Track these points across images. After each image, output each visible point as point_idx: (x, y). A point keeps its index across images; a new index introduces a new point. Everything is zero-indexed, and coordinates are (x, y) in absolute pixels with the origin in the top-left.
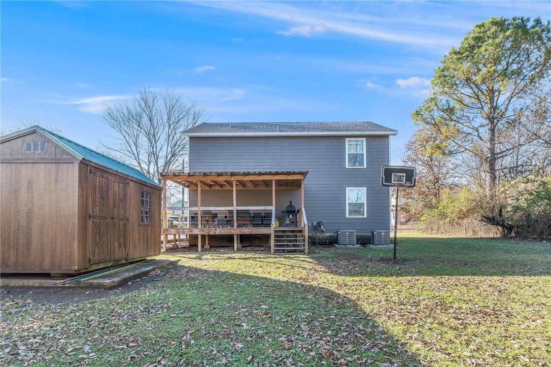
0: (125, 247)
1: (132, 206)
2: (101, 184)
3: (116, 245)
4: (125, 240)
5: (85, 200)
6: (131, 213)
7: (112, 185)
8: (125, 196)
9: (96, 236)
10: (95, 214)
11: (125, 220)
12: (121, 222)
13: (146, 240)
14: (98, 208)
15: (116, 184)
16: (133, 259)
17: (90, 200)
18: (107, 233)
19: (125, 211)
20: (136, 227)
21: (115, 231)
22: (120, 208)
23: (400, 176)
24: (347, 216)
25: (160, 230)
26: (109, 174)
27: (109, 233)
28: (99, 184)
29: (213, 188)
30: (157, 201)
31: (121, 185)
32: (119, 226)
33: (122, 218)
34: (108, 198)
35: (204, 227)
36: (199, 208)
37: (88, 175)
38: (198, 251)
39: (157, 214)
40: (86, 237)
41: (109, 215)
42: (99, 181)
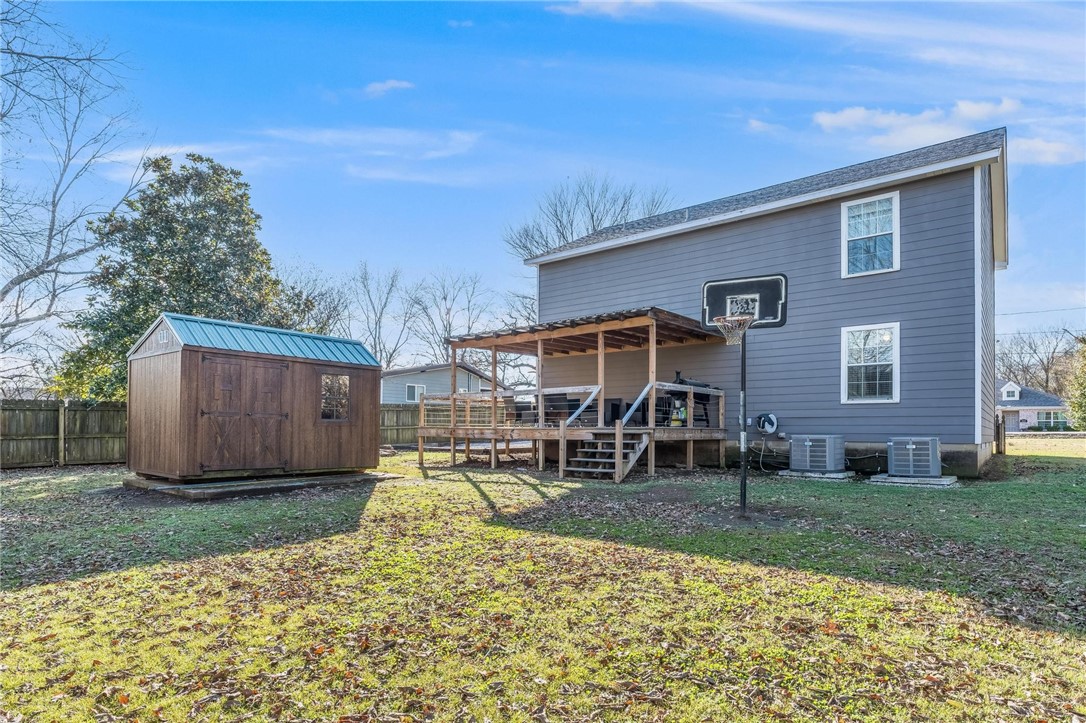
1: (297, 396)
2: (227, 372)
3: (259, 449)
4: (279, 443)
5: (194, 393)
6: (296, 407)
7: (250, 371)
8: (281, 384)
9: (216, 437)
10: (214, 410)
11: (282, 416)
12: (269, 419)
13: (336, 444)
14: (219, 402)
15: (260, 370)
16: (301, 470)
17: (204, 393)
18: (238, 434)
19: (281, 405)
20: (309, 424)
21: (256, 431)
22: (269, 401)
23: (747, 302)
24: (844, 399)
26: (242, 358)
27: (243, 434)
28: (223, 372)
31: (271, 370)
32: (266, 424)
33: (273, 414)
34: (240, 390)
37: (200, 363)
39: (367, 407)
41: (243, 411)
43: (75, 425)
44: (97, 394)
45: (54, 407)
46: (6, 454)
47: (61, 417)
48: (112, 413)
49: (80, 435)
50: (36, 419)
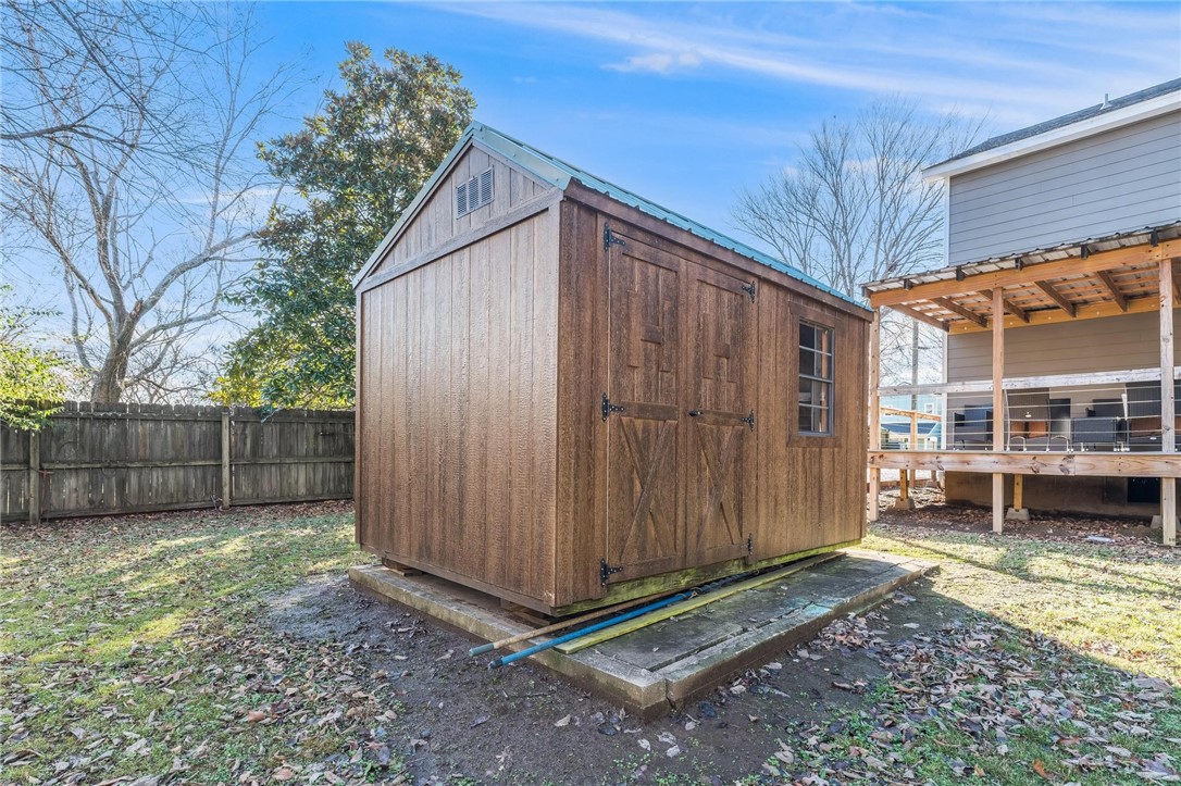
0: (740, 518)
1: (765, 372)
2: (652, 288)
3: (708, 510)
4: (739, 493)
5: (586, 345)
6: (763, 399)
7: (693, 294)
8: (740, 336)
9: (631, 481)
10: (626, 399)
11: (742, 420)
12: (724, 428)
13: (816, 491)
14: (638, 377)
15: (709, 294)
16: (769, 560)
17: (607, 347)
18: (675, 469)
19: (741, 391)
20: (780, 448)
21: (704, 461)
22: (724, 378)
25: (865, 458)
26: (681, 252)
27: (681, 470)
28: (645, 288)
29: (1036, 320)
30: (855, 356)
31: (726, 296)
32: (719, 443)
33: (729, 416)
34: (677, 342)
35: (1012, 449)
36: (998, 383)
37: (600, 252)
38: (990, 526)
39: (853, 404)
40: (590, 485)
41: (682, 403)
42: (645, 278)
43: (245, 444)
44: (274, 399)
45: (214, 417)
46: (146, 490)
47: (225, 432)
48: (294, 426)
49: (252, 461)
50: (190, 437)
